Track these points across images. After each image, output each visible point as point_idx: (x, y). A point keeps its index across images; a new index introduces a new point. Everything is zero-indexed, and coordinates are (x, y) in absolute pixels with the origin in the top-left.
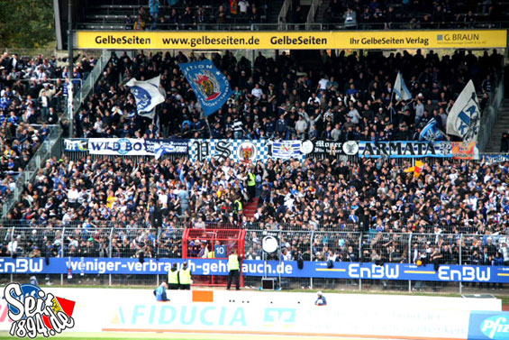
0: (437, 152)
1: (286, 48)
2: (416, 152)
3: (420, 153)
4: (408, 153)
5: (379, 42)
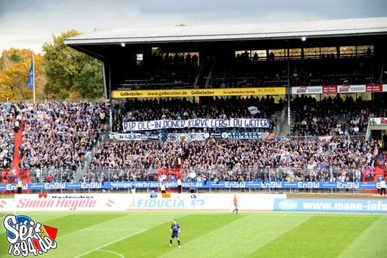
0: (259, 136)
1: (197, 96)
2: (251, 137)
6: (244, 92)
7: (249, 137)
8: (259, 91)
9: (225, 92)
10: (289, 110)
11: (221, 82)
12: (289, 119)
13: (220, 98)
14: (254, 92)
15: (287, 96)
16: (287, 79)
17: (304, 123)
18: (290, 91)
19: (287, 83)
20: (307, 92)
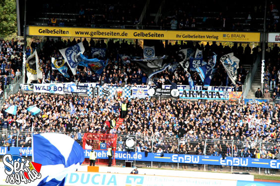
0: (221, 96)
1: (142, 39)
2: (210, 97)
4: (206, 97)
5: (192, 37)
6: (204, 37)
7: (208, 97)
8: (224, 36)
9: (178, 36)
10: (263, 64)
14: (217, 38)
16: (262, 22)
18: (266, 38)
19: (262, 27)
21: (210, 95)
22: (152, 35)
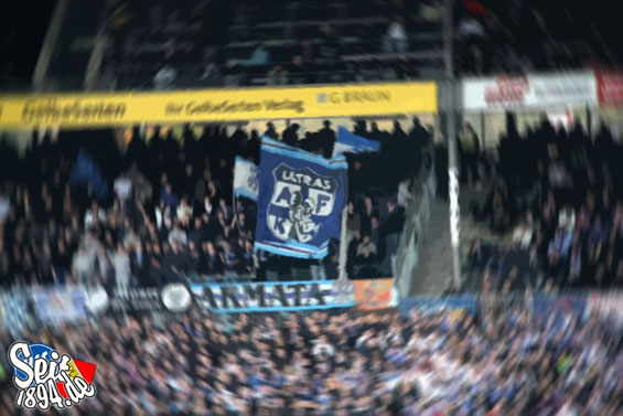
0: (328, 299)
1: (51, 124)
2: (291, 301)
3: (297, 303)
4: (277, 303)
5: (217, 108)
6: (256, 106)
7: (285, 304)
8: (322, 98)
9: (171, 109)
10: (453, 182)
11: (159, 61)
12: (454, 220)
13: (149, 134)
14: (298, 106)
15: (442, 116)
16: (440, 44)
17: (523, 236)
18: (458, 96)
19: (440, 64)
20: (531, 99)
21: (290, 296)
22: (87, 112)
